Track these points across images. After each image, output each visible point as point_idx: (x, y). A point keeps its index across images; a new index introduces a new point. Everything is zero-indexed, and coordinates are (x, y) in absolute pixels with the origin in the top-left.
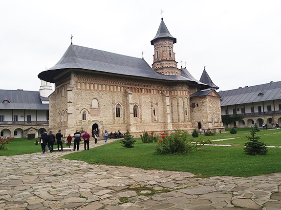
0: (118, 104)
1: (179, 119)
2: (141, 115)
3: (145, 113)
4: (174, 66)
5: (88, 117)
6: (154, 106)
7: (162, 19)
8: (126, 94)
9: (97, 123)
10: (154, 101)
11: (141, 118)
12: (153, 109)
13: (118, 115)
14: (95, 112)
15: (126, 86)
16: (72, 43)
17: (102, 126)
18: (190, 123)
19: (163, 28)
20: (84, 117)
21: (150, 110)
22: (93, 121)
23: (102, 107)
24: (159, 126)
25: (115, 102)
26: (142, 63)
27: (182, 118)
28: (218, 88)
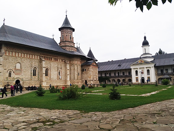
0: (35, 67)
1: (74, 78)
2: (50, 75)
3: (53, 74)
4: (72, 45)
5: (13, 75)
6: (60, 70)
7: (66, 16)
8: (41, 61)
9: (19, 79)
10: (59, 66)
11: (50, 77)
12: (59, 71)
13: (34, 75)
14: (18, 72)
15: (41, 55)
16: (4, 24)
17: (22, 82)
18: (81, 81)
19: (66, 21)
20: (10, 75)
21: (57, 72)
22: (16, 78)
23: (23, 69)
24: (62, 82)
25: (33, 66)
26: (53, 42)
27: (76, 78)
28: (97, 61)
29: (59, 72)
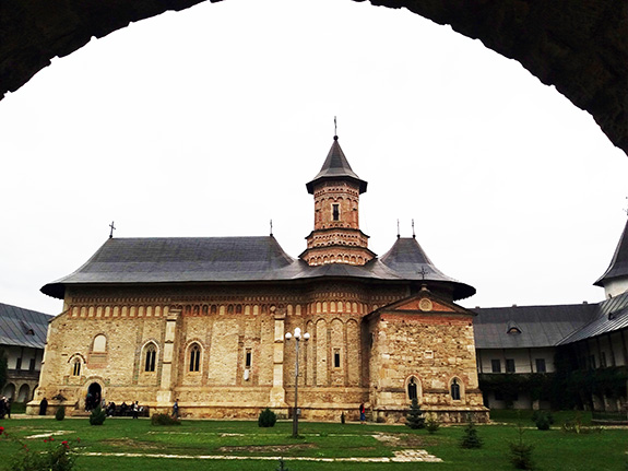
0: (151, 343)
1: (315, 378)
2: (206, 367)
3: (222, 361)
5: (84, 369)
6: (249, 344)
7: (336, 138)
8: (180, 325)
9: (98, 381)
10: (248, 332)
11: (206, 374)
12: (245, 352)
13: (150, 366)
14: (97, 360)
15: (175, 303)
16: (111, 236)
17: (107, 388)
19: (336, 157)
20: (77, 370)
21: (235, 355)
22: (91, 378)
23: (113, 349)
24: (258, 394)
25: (144, 340)
29: (249, 356)
